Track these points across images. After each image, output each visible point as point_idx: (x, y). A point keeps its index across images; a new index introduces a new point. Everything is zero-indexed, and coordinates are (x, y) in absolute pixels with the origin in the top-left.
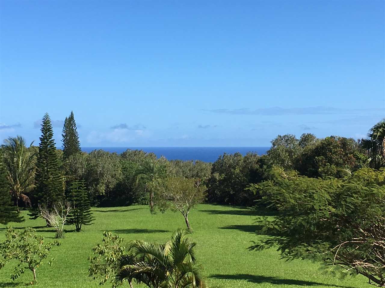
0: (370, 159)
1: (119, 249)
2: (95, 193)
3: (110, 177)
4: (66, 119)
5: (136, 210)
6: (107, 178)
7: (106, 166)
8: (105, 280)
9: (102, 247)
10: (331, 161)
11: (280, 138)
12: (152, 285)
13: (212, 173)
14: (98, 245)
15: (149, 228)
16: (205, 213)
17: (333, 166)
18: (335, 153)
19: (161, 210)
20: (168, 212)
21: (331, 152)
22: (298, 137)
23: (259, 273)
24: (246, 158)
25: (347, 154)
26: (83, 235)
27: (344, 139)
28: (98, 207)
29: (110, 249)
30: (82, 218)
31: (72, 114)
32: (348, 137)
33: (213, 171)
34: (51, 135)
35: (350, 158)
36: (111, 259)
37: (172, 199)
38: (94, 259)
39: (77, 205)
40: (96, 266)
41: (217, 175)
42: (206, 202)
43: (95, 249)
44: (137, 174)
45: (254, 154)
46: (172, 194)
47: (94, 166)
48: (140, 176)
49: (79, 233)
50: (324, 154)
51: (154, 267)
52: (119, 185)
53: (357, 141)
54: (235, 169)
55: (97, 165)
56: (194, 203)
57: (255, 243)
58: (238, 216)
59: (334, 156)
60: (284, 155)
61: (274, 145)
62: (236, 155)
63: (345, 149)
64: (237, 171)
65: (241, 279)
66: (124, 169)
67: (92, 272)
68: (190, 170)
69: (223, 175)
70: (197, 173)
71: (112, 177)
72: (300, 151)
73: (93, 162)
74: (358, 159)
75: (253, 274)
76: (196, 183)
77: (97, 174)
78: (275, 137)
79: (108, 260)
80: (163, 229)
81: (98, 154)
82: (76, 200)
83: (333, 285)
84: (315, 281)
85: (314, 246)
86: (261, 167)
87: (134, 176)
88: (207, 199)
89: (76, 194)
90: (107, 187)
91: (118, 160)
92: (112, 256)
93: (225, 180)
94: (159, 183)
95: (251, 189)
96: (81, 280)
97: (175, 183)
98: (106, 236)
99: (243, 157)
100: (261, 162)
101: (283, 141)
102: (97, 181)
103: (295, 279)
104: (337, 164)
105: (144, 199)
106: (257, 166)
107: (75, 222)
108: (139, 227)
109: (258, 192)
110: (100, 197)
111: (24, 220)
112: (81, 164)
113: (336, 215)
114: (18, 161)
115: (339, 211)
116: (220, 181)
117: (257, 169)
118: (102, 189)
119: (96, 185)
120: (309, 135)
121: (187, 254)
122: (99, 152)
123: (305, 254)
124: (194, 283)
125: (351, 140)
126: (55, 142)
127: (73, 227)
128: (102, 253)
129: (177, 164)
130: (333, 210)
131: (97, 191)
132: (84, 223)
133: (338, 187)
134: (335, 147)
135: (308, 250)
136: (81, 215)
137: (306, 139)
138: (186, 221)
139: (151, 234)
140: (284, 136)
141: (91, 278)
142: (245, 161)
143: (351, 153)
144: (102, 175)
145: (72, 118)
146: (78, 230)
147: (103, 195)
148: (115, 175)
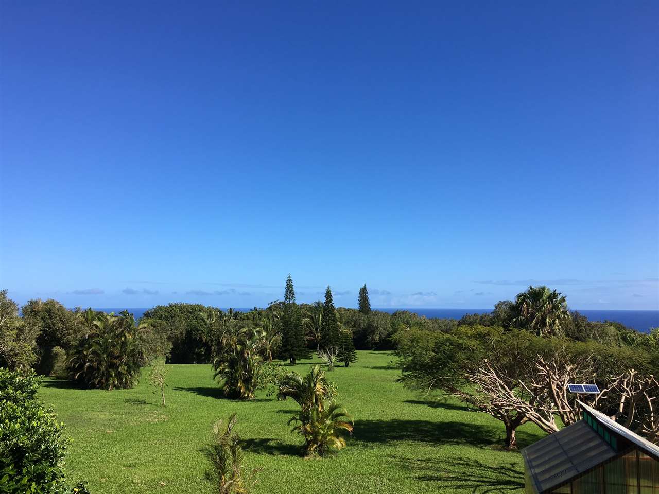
2: (372, 341)
4: (361, 289)
6: (381, 330)
7: (379, 322)
28: (374, 350)
31: (365, 285)
34: (331, 300)
49: (347, 368)
60: (503, 315)
61: (496, 308)
66: (393, 324)
68: (445, 326)
71: (384, 329)
77: (373, 327)
82: (345, 345)
89: (345, 341)
90: (381, 336)
91: (388, 317)
99: (479, 317)
101: (503, 306)
102: (373, 332)
107: (344, 360)
110: (375, 344)
111: (312, 358)
114: (318, 318)
118: (377, 338)
119: (373, 335)
126: (334, 305)
127: (343, 364)
129: (436, 321)
131: (373, 339)
132: (351, 361)
136: (349, 355)
142: (481, 320)
144: (377, 328)
145: (365, 288)
146: (347, 366)
147: (377, 342)
148: (386, 328)
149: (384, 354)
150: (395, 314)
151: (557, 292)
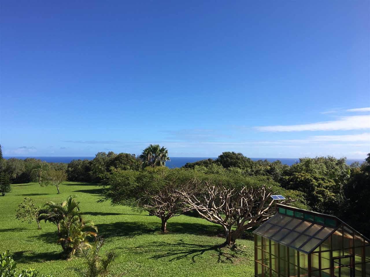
0: (143, 163)
1: (32, 205)
2: (11, 178)
3: (19, 170)
5: (32, 185)
6: (17, 170)
7: (17, 165)
8: (25, 220)
9: (24, 204)
10: (121, 163)
11: (99, 153)
12: (56, 223)
13: (68, 168)
14: (22, 204)
15: (39, 193)
16: (65, 185)
17: (123, 165)
18: (123, 159)
19: (46, 185)
20: (49, 186)
21: (122, 159)
22: (107, 153)
23: (94, 211)
24: (84, 161)
25: (128, 160)
26: (6, 197)
27: (127, 154)
29: (27, 205)
30: (5, 190)
32: (128, 153)
33: (69, 167)
35: (129, 162)
36: (28, 210)
37: (52, 180)
38: (19, 210)
39: (3, 184)
40: (20, 214)
41: (70, 169)
42: (67, 181)
43: (20, 206)
44: (32, 169)
45: (87, 160)
46: (51, 178)
47: (11, 165)
48: (34, 170)
49: (4, 197)
50: (119, 160)
51: (58, 214)
52: (23, 174)
53: (132, 155)
54: (78, 166)
55: (12, 165)
56: (62, 181)
57: (100, 199)
58: (81, 186)
59: (123, 161)
60: (101, 160)
61: (96, 156)
62: (79, 160)
63: (127, 158)
64: (80, 167)
65: (88, 214)
66: (26, 167)
67: (18, 217)
68: (57, 167)
69: (73, 169)
70: (61, 168)
71: (20, 170)
72: (108, 159)
73: (10, 164)
74: (132, 162)
75: (92, 212)
76: (63, 173)
77: (12, 169)
78: (97, 153)
79: (27, 210)
80: (46, 193)
81: (13, 160)
83: (127, 214)
84: (119, 213)
85: (129, 200)
86: (90, 165)
87: (31, 170)
88: (68, 179)
89: (3, 178)
90: (17, 174)
91: (23, 163)
92: (29, 208)
93: (73, 171)
94: (45, 173)
95: (100, 176)
96: (9, 220)
97: (53, 172)
98: (26, 199)
99: (82, 161)
100: (90, 163)
102: (12, 172)
103: (111, 212)
104: (124, 164)
105: (36, 180)
106: (88, 165)
107: (2, 192)
108: (34, 193)
109: (103, 177)
112: (4, 164)
113: (138, 186)
115: (139, 185)
116: (71, 171)
117: (88, 166)
118: (15, 176)
119: (11, 174)
120: (111, 152)
121: (76, 207)
122: (13, 159)
123: (126, 203)
124: (79, 221)
125: (129, 154)
127: (1, 194)
128: (23, 207)
129: (51, 164)
130: (137, 184)
131: (11, 176)
132: (7, 192)
133: (138, 175)
134: (123, 157)
135: (127, 202)
136: (6, 188)
137: (110, 154)
138: (58, 189)
139: (41, 196)
140: (101, 153)
141: (17, 219)
142: (83, 163)
143: (129, 160)
144: (15, 169)
146: (3, 195)
147: (15, 179)
148: (21, 169)
149: (20, 186)
150: (26, 160)
151: (164, 148)
